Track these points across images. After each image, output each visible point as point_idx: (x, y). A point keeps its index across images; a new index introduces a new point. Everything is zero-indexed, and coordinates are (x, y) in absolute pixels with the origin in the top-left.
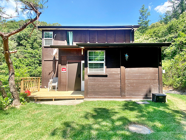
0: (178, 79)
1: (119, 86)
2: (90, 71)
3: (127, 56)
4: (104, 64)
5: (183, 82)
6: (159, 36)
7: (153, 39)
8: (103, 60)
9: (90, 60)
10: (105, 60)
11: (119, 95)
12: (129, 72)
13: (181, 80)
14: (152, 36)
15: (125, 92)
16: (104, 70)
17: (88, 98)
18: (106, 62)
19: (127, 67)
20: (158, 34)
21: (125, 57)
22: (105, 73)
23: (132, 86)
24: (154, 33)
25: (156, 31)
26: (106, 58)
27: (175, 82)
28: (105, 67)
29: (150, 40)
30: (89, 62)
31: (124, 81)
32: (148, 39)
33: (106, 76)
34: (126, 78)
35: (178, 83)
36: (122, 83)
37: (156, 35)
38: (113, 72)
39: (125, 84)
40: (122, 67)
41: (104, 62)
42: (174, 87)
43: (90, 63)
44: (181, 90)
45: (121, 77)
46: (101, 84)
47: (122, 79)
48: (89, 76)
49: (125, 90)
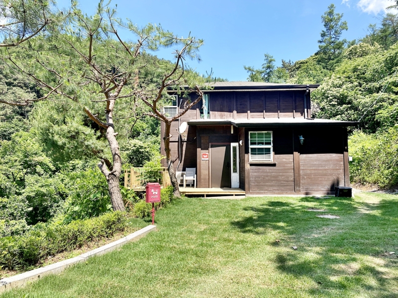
0: (386, 172)
1: (292, 179)
2: (251, 158)
3: (302, 138)
4: (272, 149)
5: (394, 175)
6: (365, 78)
7: (351, 85)
8: (269, 144)
9: (252, 144)
10: (272, 144)
11: (292, 190)
12: (304, 160)
13: (392, 173)
14: (349, 78)
15: (299, 187)
16: (271, 158)
17: (251, 193)
18: (273, 147)
19: (301, 153)
20: (364, 74)
21: (299, 140)
22: (272, 161)
23: (309, 178)
24: (355, 70)
25: (359, 68)
26: (273, 141)
27: (382, 177)
28: (272, 153)
29: (344, 87)
30: (251, 146)
31: (299, 171)
32: (340, 86)
33: (274, 165)
34: (301, 168)
35: (387, 178)
36: (296, 175)
37: (358, 77)
38: (284, 160)
39: (299, 175)
40: (296, 153)
41: (271, 146)
42: (380, 184)
43: (251, 149)
44: (390, 188)
45: (295, 166)
46: (267, 176)
47: (296, 169)
48: (251, 165)
49: (300, 182)
